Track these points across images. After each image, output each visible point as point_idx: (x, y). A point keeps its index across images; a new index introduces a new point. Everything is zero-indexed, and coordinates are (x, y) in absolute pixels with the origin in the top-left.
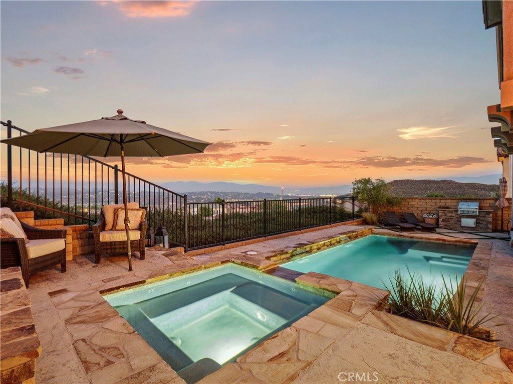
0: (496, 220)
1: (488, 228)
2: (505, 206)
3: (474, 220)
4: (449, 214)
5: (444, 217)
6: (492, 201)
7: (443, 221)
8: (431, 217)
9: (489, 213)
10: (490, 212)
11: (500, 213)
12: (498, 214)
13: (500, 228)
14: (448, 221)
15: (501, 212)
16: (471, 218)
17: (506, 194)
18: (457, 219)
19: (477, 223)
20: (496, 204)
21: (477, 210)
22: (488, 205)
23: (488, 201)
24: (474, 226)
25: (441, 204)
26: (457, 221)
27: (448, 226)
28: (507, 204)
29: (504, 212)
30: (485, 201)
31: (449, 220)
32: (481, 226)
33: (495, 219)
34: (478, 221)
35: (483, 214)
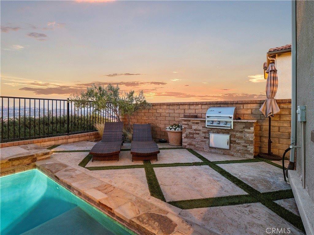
0: (261, 137)
1: (248, 152)
2: (275, 112)
3: (226, 137)
4: (194, 127)
5: (188, 131)
6: (254, 106)
7: (187, 137)
8: (173, 130)
9: (248, 125)
10: (251, 124)
11: (266, 125)
12: (264, 127)
13: (266, 150)
14: (193, 138)
15: (268, 124)
16: (223, 133)
17: (275, 93)
18: (204, 135)
19: (231, 142)
20: (261, 109)
21: (232, 120)
22: (249, 112)
23: (249, 106)
24: (227, 147)
25: (190, 111)
26: (205, 138)
27: (192, 145)
28: (277, 110)
29: (273, 124)
30: (245, 106)
31: (195, 136)
32: (238, 148)
33: (259, 136)
34: (232, 139)
35: (239, 127)
